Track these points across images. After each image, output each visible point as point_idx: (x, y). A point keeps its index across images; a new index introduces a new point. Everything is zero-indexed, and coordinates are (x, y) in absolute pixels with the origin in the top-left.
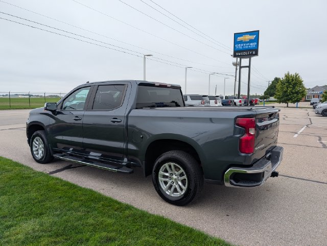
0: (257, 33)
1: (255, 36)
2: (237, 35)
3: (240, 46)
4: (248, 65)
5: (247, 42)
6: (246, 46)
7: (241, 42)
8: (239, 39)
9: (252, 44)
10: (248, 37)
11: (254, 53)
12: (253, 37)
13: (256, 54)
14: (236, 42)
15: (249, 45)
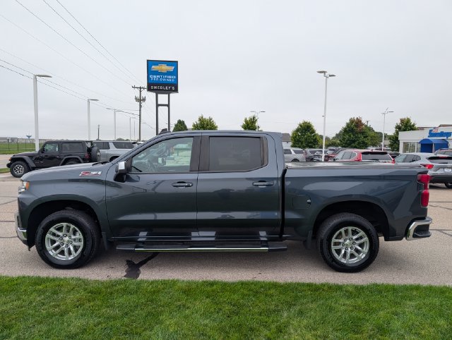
0: (175, 63)
1: (173, 68)
2: (150, 63)
3: (155, 78)
4: (167, 103)
5: (164, 74)
6: (164, 79)
7: (156, 73)
8: (154, 68)
9: (170, 77)
10: (165, 68)
11: (173, 88)
12: (171, 69)
13: (176, 90)
14: (150, 72)
15: (166, 78)
